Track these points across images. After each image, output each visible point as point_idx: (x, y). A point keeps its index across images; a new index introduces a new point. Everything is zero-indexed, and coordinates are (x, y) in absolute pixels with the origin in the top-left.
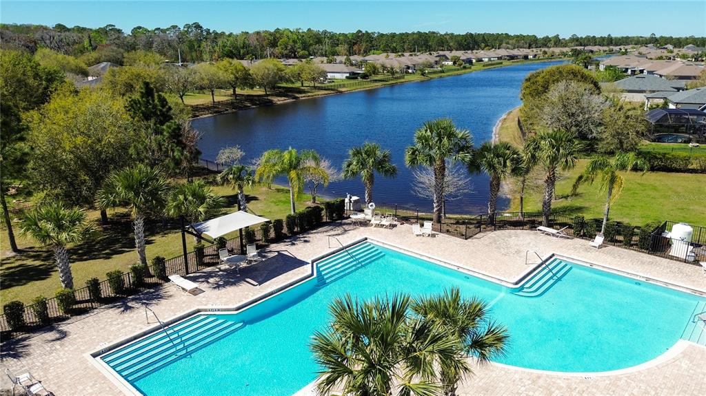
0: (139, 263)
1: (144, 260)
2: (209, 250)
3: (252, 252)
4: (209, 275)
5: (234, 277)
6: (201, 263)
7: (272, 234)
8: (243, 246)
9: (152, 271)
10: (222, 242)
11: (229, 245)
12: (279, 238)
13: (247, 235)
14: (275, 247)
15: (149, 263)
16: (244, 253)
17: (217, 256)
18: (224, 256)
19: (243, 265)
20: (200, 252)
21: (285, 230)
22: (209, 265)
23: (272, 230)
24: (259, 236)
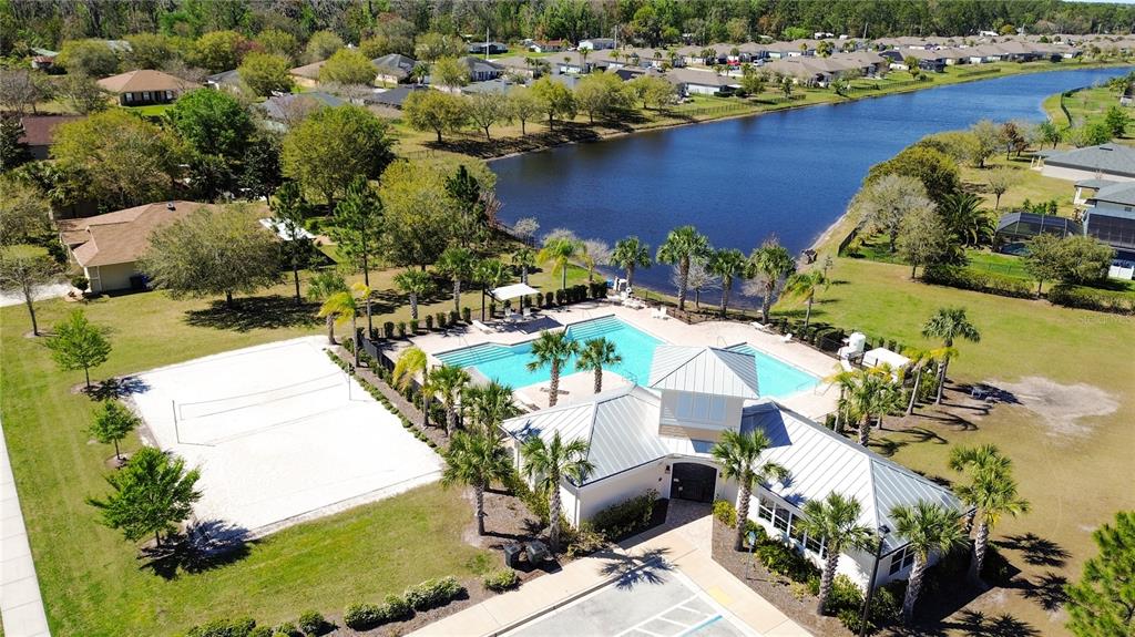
0: (455, 310)
1: (457, 309)
2: (498, 309)
3: (527, 313)
4: (497, 324)
5: (511, 327)
6: (492, 316)
7: (544, 303)
8: (522, 308)
9: (461, 316)
10: (508, 304)
11: (513, 306)
12: (550, 306)
13: (526, 301)
14: (544, 312)
15: (461, 311)
16: (522, 313)
17: (504, 313)
18: (508, 313)
19: (519, 321)
20: (493, 308)
21: (555, 301)
22: (498, 318)
23: (545, 300)
24: (534, 302)
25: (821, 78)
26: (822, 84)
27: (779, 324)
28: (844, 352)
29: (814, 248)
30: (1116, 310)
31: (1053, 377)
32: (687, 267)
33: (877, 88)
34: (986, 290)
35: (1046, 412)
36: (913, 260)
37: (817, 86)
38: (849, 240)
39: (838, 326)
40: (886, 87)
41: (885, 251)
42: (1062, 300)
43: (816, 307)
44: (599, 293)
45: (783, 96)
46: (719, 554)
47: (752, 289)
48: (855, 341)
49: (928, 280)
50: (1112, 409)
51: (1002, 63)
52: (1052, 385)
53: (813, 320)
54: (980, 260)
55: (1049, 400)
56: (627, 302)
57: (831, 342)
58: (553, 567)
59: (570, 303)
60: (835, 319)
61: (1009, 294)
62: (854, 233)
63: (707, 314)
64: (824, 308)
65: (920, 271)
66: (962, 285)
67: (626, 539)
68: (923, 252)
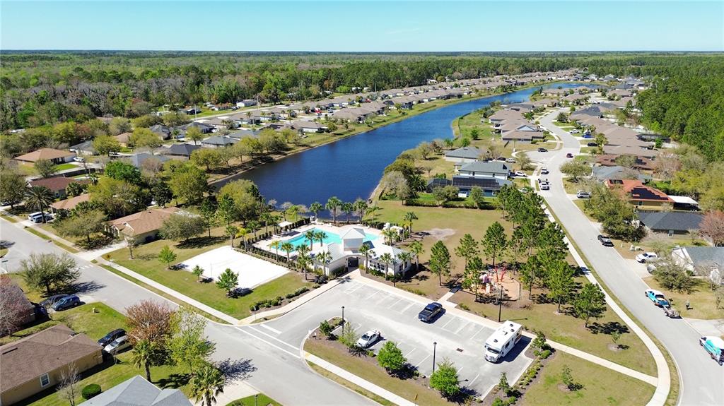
0: (266, 232)
2: (279, 230)
3: (288, 230)
4: (280, 235)
5: (285, 235)
6: (278, 232)
7: (292, 226)
8: (286, 229)
9: (268, 234)
10: (282, 228)
14: (293, 229)
15: (268, 232)
17: (281, 231)
18: (283, 231)
19: (287, 233)
21: (295, 226)
24: (289, 227)
25: (360, 119)
26: (361, 122)
27: (366, 224)
28: (384, 229)
29: (371, 198)
30: (460, 207)
31: (440, 228)
32: (335, 210)
33: (384, 121)
34: (424, 206)
35: (437, 236)
36: (402, 199)
37: (359, 123)
38: (382, 194)
39: (382, 222)
40: (388, 120)
41: (393, 197)
42: (445, 206)
43: (375, 217)
44: (308, 222)
45: (346, 131)
46: (362, 274)
47: (355, 214)
48: (387, 225)
49: (407, 204)
50: (453, 233)
51: (437, 101)
52: (439, 230)
53: (375, 221)
54: (423, 196)
55: (438, 234)
56: (317, 223)
57: (381, 226)
58: (326, 283)
59: (299, 226)
60: (381, 220)
61: (431, 206)
62: (383, 192)
63: (344, 224)
64: (377, 217)
65: (404, 202)
66: (417, 205)
67: (340, 275)
68: (404, 196)
